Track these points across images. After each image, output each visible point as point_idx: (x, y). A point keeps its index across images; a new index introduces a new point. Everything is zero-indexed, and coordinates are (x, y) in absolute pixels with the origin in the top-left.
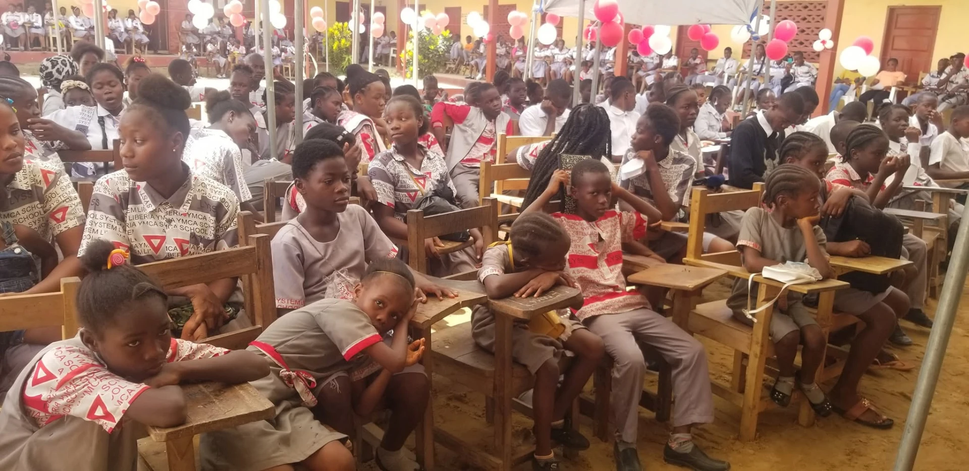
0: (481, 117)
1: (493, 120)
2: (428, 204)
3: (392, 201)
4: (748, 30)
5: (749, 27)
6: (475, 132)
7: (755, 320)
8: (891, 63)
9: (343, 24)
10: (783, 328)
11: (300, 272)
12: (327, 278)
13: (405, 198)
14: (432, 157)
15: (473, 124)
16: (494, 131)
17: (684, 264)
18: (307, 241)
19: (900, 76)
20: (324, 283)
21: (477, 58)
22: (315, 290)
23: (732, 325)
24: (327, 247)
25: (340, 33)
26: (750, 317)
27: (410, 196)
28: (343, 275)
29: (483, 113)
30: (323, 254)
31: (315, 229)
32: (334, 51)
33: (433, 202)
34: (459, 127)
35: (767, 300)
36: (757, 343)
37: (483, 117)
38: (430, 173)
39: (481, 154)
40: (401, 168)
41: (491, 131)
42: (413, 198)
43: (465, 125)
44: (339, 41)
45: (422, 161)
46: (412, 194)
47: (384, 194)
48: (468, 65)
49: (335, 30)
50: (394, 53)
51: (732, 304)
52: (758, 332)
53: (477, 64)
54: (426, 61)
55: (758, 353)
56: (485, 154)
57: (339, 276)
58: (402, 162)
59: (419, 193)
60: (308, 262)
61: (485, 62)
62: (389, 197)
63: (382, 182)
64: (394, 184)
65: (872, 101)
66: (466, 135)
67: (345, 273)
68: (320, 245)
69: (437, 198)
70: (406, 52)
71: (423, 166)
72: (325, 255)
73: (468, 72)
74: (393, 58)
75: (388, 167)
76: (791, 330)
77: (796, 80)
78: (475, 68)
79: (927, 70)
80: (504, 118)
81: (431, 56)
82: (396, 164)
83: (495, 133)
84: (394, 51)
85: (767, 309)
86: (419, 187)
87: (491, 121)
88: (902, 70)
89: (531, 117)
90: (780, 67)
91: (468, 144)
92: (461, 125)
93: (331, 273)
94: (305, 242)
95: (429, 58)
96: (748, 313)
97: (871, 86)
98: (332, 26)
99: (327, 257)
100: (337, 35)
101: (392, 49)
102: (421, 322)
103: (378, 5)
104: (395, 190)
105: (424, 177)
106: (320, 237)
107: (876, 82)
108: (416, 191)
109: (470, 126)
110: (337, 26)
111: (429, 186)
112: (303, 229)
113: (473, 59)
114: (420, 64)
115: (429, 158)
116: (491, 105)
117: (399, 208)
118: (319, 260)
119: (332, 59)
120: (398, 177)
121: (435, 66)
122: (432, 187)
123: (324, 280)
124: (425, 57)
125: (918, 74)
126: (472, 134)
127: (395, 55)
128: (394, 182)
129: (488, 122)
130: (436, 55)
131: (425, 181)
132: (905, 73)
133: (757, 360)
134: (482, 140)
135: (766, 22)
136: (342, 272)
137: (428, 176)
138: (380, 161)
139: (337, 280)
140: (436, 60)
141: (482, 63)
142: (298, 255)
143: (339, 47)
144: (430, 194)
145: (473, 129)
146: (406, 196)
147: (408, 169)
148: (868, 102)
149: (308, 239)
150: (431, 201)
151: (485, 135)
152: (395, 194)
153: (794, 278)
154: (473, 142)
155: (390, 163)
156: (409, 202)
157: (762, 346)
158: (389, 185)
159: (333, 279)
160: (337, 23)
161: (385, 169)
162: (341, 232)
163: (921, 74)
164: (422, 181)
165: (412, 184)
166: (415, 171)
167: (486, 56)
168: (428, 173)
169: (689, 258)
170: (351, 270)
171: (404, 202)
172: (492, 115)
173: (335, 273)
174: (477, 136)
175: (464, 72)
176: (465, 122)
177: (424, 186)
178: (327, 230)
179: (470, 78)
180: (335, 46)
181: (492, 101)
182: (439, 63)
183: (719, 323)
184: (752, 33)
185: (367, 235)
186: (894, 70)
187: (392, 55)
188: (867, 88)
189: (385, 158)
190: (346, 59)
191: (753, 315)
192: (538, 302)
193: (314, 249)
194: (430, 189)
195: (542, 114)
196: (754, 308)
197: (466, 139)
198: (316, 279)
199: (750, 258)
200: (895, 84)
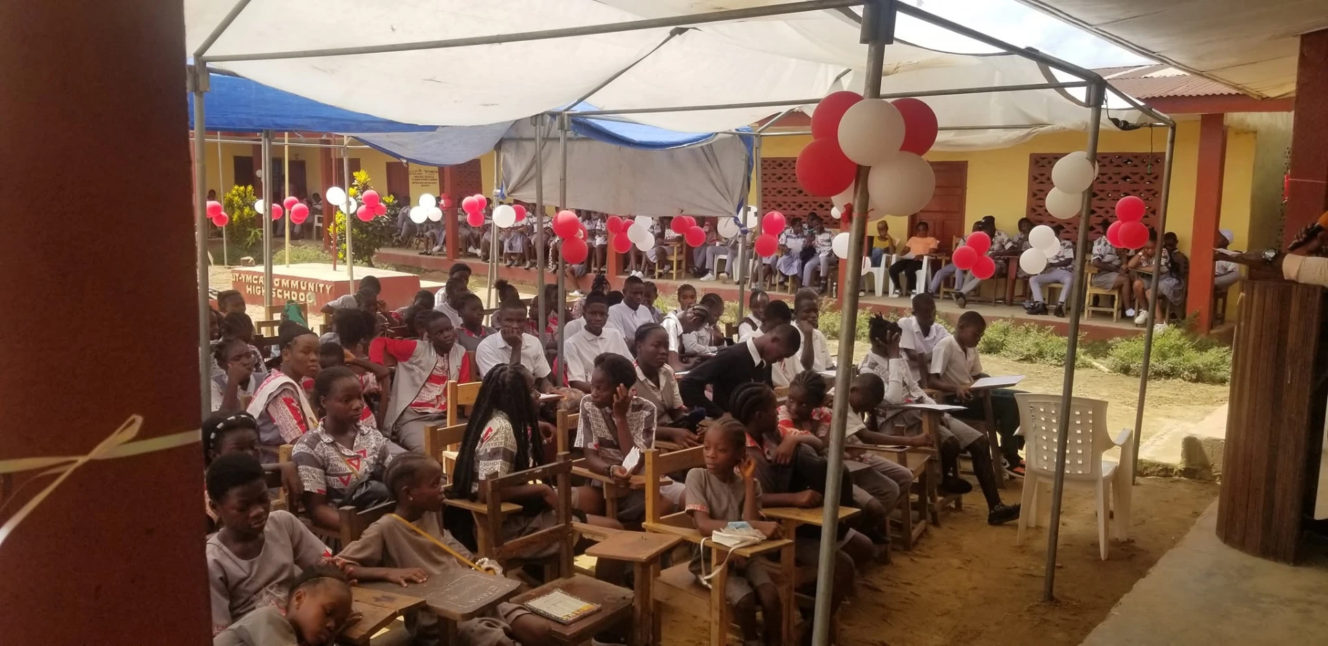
0: (430, 351)
1: (445, 355)
2: (363, 490)
3: (323, 487)
4: (736, 223)
5: (736, 219)
6: (424, 370)
7: (710, 586)
8: (921, 227)
9: (246, 188)
10: (738, 592)
11: (224, 595)
12: (255, 597)
13: (336, 483)
14: (366, 432)
15: (420, 361)
16: (446, 367)
17: (644, 530)
18: (230, 560)
19: (932, 243)
20: (252, 602)
21: (433, 228)
22: (242, 611)
23: (693, 591)
24: (251, 565)
25: (242, 199)
26: (705, 583)
27: (343, 480)
28: (272, 591)
29: (432, 349)
30: (248, 571)
31: (238, 547)
32: (235, 224)
33: (369, 487)
34: (404, 366)
35: (719, 564)
36: (716, 609)
37: (433, 352)
38: (364, 452)
39: (434, 397)
40: (330, 451)
41: (442, 368)
42: (346, 483)
43: (411, 363)
44: (241, 209)
45: (354, 439)
46: (345, 478)
47: (312, 481)
48: (423, 236)
49: (234, 195)
50: (319, 222)
51: (694, 569)
52: (716, 596)
53: (433, 236)
54: (364, 236)
55: (718, 619)
56: (437, 396)
57: (268, 593)
58: (332, 444)
59: (353, 476)
60: (233, 583)
61: (444, 234)
62: (319, 483)
63: (310, 468)
64: (324, 468)
65: (904, 273)
66: (413, 374)
67: (274, 589)
68: (244, 563)
69: (374, 483)
70: (336, 225)
71: (355, 444)
72: (250, 573)
73: (422, 245)
74: (318, 227)
75: (316, 450)
76: (744, 594)
77: (818, 251)
78: (431, 241)
79: (960, 235)
80: (458, 352)
81: (370, 229)
82: (325, 446)
83: (449, 369)
84: (319, 218)
85: (721, 571)
86: (352, 469)
87: (443, 356)
88: (934, 235)
89: (489, 350)
90: (798, 237)
91: (416, 385)
92: (406, 363)
93: (260, 589)
94: (228, 563)
95: (367, 232)
96: (704, 579)
97: (902, 255)
98: (230, 192)
99: (253, 575)
100: (237, 202)
101: (316, 216)
102: (357, 637)
103: (294, 159)
104: (326, 474)
105: (357, 458)
106: (244, 555)
107: (907, 250)
108: (349, 474)
109: (417, 364)
110: (237, 190)
111: (365, 466)
112: (225, 548)
113: (427, 230)
114: (355, 240)
115: (363, 434)
116: (441, 337)
117: (330, 494)
118: (244, 579)
119: (231, 234)
120: (328, 460)
121: (377, 241)
122: (367, 467)
123: (252, 599)
124: (362, 231)
125: (952, 239)
126: (420, 373)
127: (321, 225)
128: (323, 465)
129: (439, 357)
130: (376, 227)
131: (359, 462)
132: (937, 239)
133: (718, 627)
134: (433, 379)
135: (753, 215)
136: (271, 588)
137: (362, 455)
138: (306, 444)
139: (266, 598)
140: (377, 234)
141: (440, 234)
142: (221, 578)
143: (240, 217)
144: (367, 477)
145: (421, 367)
146: (337, 481)
147: (338, 450)
148: (900, 274)
149: (230, 558)
150: (367, 486)
151: (435, 372)
152: (326, 479)
153: (738, 542)
154: (421, 383)
155: (318, 446)
156: (342, 487)
157: (721, 611)
158: (318, 470)
159: (261, 597)
160: (236, 187)
161: (313, 453)
162: (267, 544)
163: (955, 240)
164: (355, 462)
165: (344, 467)
166: (347, 452)
167: (444, 225)
168: (361, 452)
169: (648, 523)
170: (280, 584)
171: (336, 487)
172: (443, 349)
173: (263, 591)
174: (426, 375)
175: (418, 245)
176: (411, 359)
177: (358, 467)
178: (250, 545)
179: (426, 253)
180: (235, 217)
181: (442, 332)
182: (382, 237)
183: (682, 590)
184: (740, 226)
185: (296, 541)
186: (926, 236)
187: (316, 224)
188: (897, 258)
189: (312, 440)
190: (252, 234)
191: (709, 581)
192: (477, 601)
193: (238, 568)
194: (366, 472)
195: (502, 344)
196: (709, 573)
197: (413, 379)
198: (242, 601)
199: (703, 522)
200: (927, 252)
